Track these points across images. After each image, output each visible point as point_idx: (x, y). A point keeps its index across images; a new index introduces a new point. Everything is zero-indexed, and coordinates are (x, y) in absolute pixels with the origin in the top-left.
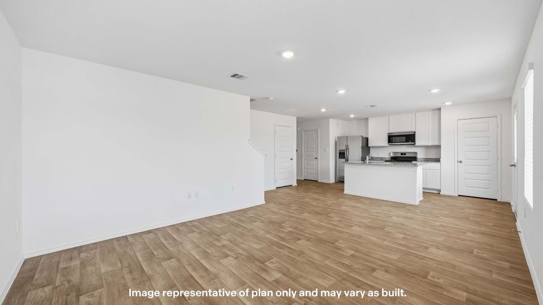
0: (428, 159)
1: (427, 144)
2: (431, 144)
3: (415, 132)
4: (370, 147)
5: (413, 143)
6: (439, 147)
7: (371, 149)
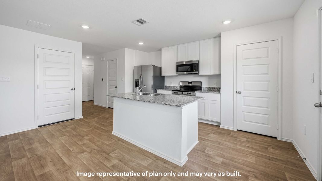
0: (211, 88)
1: (208, 73)
2: (212, 73)
3: (198, 61)
4: (164, 77)
5: (197, 72)
6: (219, 76)
7: (166, 79)
